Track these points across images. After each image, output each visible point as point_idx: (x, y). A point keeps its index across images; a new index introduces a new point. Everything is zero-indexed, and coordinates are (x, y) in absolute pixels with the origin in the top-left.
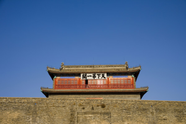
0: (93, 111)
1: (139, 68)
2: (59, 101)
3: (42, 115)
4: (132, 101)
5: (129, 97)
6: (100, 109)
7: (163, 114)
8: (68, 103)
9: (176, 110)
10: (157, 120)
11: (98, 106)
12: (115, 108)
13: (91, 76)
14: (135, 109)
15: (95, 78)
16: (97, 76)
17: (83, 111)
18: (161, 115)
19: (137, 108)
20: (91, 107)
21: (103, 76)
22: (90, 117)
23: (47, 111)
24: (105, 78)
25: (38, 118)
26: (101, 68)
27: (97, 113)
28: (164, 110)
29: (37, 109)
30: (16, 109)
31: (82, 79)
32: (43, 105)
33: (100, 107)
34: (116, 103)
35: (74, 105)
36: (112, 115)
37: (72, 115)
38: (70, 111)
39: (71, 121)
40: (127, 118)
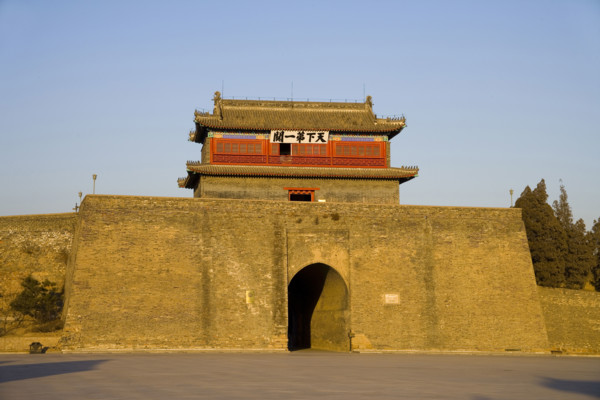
0: (316, 227)
1: (401, 123)
2: (251, 206)
3: (221, 233)
4: (391, 208)
5: (375, 187)
6: (330, 224)
7: (446, 232)
8: (267, 210)
9: (470, 226)
10: (434, 244)
11: (325, 217)
12: (358, 221)
13: (293, 136)
14: (394, 223)
15: (302, 142)
16: (307, 137)
17: (297, 226)
18: (442, 235)
19: (399, 221)
20: (313, 219)
21: (320, 137)
22: (309, 238)
23: (229, 225)
24: (323, 141)
25: (214, 239)
26: (309, 110)
27: (324, 231)
28: (448, 224)
29: (211, 222)
30: (171, 221)
31: (272, 141)
32: (219, 214)
33: (329, 219)
34: (360, 210)
35: (282, 214)
36: (351, 235)
37: (276, 233)
38: (272, 227)
39: (276, 246)
40: (380, 241)
